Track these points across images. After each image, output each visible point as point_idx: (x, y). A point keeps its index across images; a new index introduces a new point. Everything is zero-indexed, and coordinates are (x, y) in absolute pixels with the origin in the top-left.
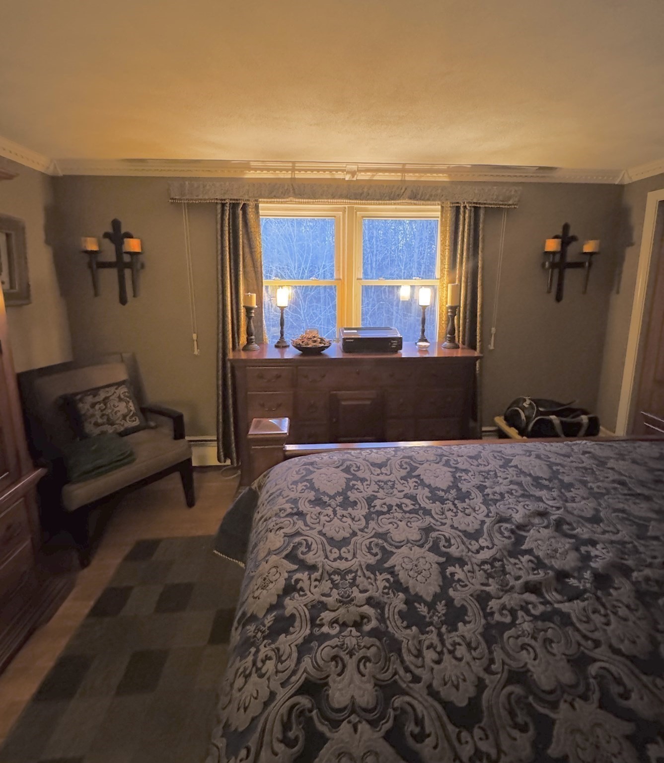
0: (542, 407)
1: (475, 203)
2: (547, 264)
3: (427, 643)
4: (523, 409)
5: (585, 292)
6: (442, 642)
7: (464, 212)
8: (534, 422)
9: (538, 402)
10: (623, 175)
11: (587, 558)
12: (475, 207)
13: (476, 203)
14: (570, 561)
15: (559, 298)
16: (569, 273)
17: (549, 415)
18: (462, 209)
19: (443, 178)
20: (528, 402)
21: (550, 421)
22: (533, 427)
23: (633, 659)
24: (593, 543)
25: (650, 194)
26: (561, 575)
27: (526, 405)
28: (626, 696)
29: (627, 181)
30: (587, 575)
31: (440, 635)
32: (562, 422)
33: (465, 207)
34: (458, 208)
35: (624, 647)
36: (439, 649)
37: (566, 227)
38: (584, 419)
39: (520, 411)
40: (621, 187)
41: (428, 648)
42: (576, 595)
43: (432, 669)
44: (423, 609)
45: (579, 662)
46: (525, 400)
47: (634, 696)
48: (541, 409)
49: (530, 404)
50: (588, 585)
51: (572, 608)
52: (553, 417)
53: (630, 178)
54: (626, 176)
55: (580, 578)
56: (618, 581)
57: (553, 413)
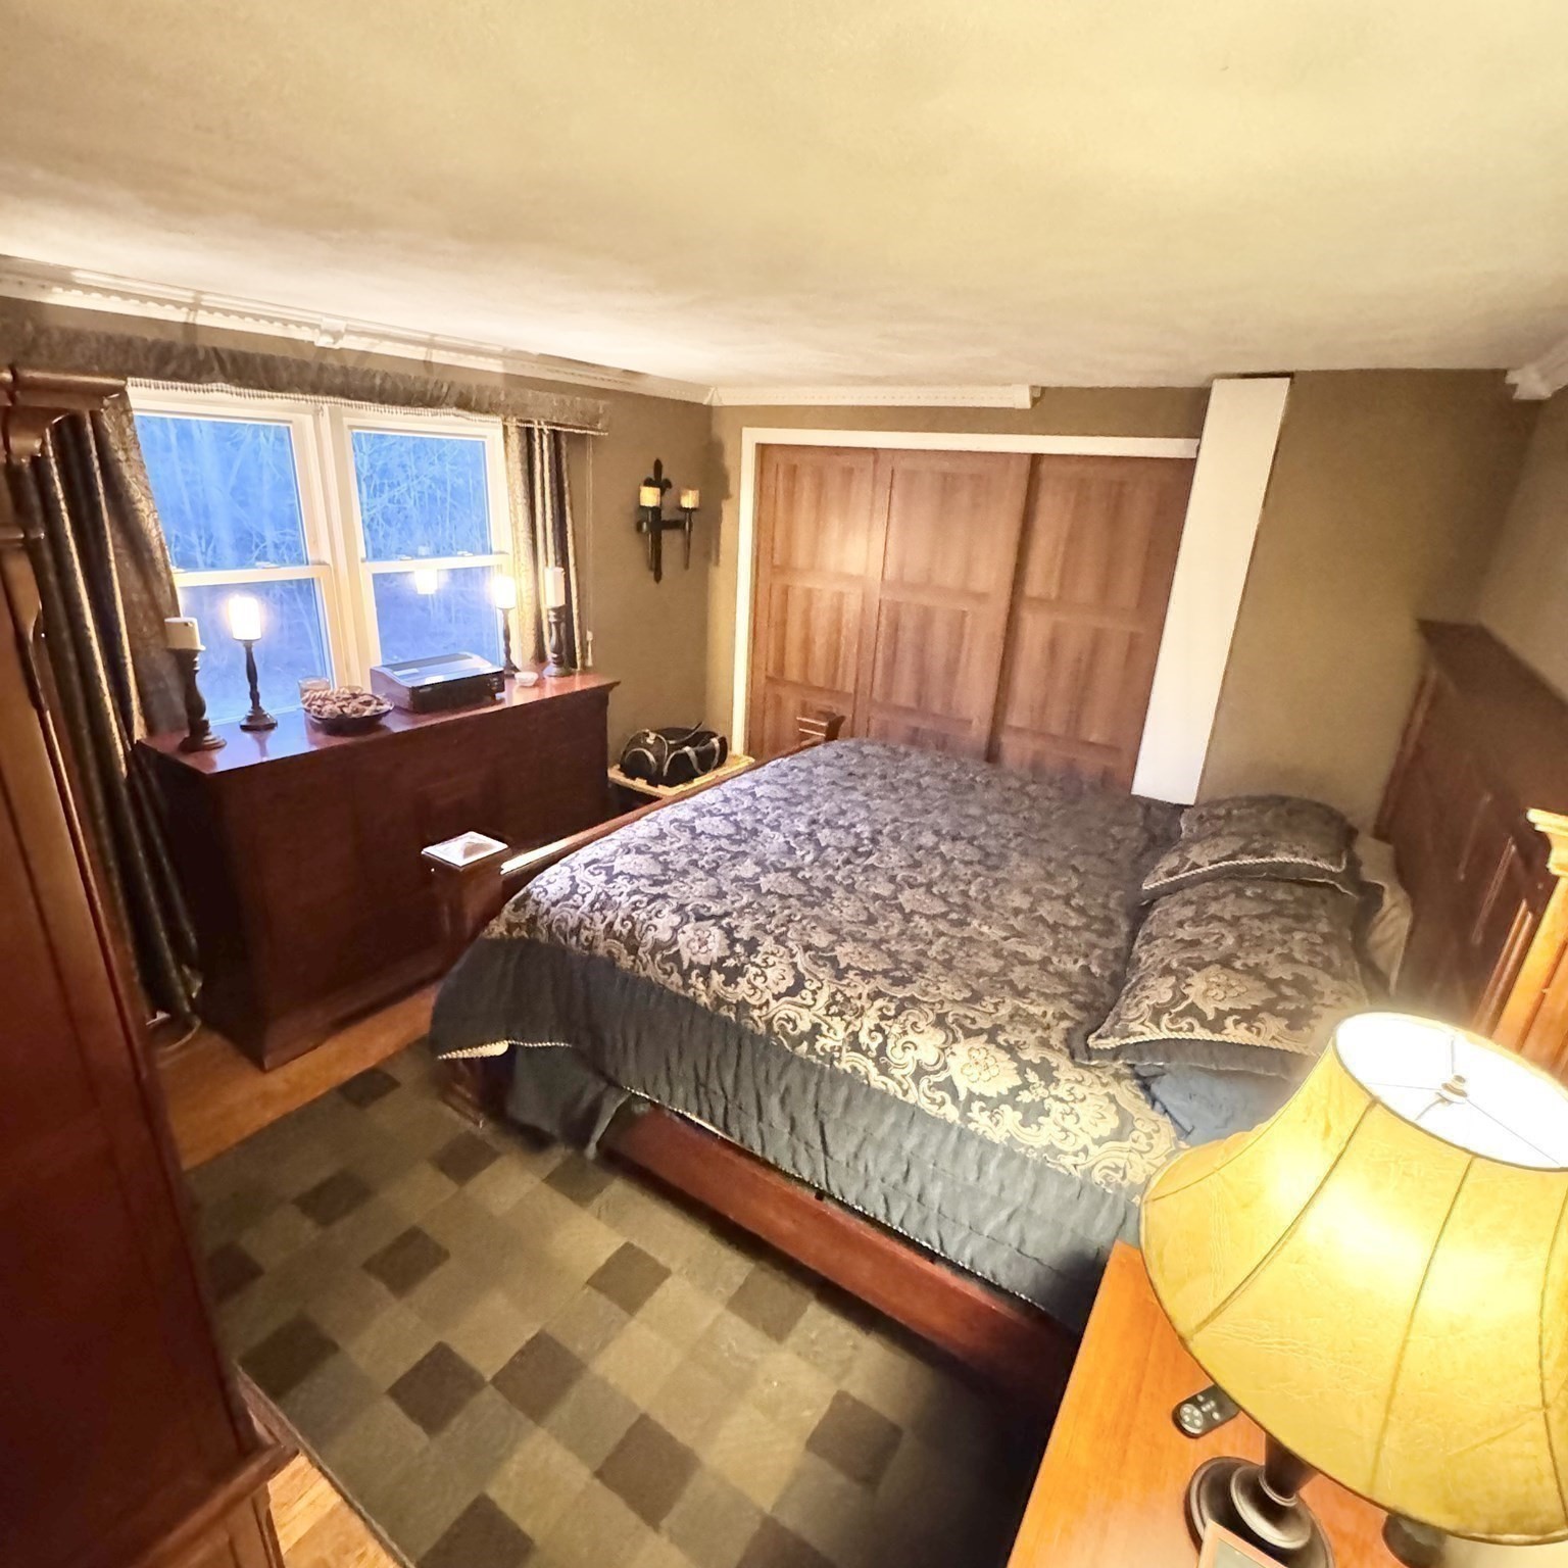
0: (672, 739)
1: (554, 424)
2: (645, 526)
3: (752, 978)
4: (648, 747)
5: (687, 566)
6: (758, 966)
7: (541, 438)
8: (668, 763)
9: (668, 733)
10: (713, 395)
11: (857, 835)
12: (554, 431)
13: (557, 425)
14: (852, 841)
15: (658, 577)
16: (666, 535)
17: (681, 749)
18: (536, 434)
19: (496, 366)
20: (653, 736)
21: (686, 755)
22: (669, 769)
23: (909, 866)
24: (853, 825)
25: (746, 431)
26: (855, 849)
27: (650, 740)
28: (916, 880)
29: (715, 403)
30: (866, 842)
31: (754, 964)
32: (697, 753)
33: (541, 430)
34: (529, 431)
35: (903, 863)
36: (760, 973)
37: (658, 466)
38: (715, 741)
39: (645, 751)
40: (709, 409)
41: (755, 979)
42: (869, 854)
43: (767, 987)
44: (731, 962)
45: (892, 879)
46: (648, 735)
47: (918, 878)
48: (671, 742)
49: (657, 738)
50: (870, 846)
51: (872, 860)
52: (687, 749)
53: (720, 399)
54: (715, 395)
55: (863, 845)
56: (880, 838)
57: (686, 744)
